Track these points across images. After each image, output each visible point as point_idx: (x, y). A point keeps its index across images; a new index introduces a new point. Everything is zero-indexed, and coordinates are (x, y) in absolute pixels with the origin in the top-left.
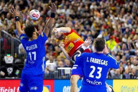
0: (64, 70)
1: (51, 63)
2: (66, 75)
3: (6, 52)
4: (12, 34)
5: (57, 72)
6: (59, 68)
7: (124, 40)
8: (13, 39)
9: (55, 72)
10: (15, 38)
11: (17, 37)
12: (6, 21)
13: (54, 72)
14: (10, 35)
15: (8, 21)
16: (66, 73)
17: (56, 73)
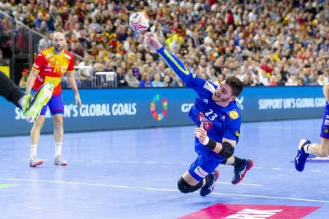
0: (104, 76)
1: (86, 65)
2: (108, 82)
3: (21, 51)
4: (31, 27)
5: (95, 78)
6: (97, 73)
7: (188, 32)
8: (32, 32)
9: (92, 78)
10: (34, 31)
11: (36, 30)
12: (21, 7)
13: (90, 77)
14: (27, 27)
15: (24, 7)
16: (108, 79)
17: (94, 80)
